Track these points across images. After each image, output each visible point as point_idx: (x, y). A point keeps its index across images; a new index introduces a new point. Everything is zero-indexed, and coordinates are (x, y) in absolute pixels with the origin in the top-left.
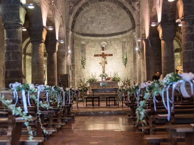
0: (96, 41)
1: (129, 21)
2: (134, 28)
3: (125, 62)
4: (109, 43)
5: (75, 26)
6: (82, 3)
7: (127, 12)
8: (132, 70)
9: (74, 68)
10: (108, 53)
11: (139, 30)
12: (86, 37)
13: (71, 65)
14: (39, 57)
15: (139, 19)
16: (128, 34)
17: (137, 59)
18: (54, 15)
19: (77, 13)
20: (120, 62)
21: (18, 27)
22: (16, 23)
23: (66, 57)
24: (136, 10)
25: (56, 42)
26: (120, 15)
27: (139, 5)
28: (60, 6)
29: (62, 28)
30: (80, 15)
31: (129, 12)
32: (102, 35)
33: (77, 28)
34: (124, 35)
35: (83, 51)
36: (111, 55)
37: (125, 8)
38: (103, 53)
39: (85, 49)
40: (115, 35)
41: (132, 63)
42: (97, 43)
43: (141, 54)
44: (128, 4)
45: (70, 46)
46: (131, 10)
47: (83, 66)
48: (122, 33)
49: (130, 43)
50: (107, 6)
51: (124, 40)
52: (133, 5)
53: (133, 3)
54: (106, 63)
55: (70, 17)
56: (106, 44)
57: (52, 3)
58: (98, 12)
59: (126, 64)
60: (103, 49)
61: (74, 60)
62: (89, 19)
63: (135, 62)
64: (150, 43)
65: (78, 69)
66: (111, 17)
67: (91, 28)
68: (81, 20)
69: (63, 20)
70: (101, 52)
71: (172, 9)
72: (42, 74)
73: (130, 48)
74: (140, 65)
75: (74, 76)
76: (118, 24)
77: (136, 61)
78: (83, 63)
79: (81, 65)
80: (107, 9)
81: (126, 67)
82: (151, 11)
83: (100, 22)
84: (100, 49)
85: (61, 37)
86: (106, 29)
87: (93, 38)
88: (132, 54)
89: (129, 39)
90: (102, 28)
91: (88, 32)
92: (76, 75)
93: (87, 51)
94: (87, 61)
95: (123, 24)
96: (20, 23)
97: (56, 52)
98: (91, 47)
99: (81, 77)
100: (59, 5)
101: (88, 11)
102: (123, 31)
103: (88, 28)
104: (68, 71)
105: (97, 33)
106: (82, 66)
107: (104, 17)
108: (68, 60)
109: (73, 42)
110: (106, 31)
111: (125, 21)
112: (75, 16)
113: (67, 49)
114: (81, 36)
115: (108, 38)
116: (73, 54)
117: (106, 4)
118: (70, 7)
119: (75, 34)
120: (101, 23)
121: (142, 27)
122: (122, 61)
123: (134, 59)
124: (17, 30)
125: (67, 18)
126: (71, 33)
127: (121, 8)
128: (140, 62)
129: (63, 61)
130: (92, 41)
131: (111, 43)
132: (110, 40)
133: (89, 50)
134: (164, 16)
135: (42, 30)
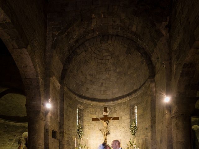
0: (96, 107)
2: (152, 76)
3: (135, 130)
4: (113, 110)
12: (85, 100)
13: (58, 131)
20: (126, 131)
31: (145, 54)
32: (104, 100)
34: (133, 95)
38: (105, 116)
39: (83, 114)
40: (121, 99)
42: (99, 110)
47: (80, 136)
51: (133, 103)
53: (157, 25)
58: (100, 67)
59: (136, 134)
60: (105, 109)
61: (63, 124)
62: (89, 78)
63: (153, 128)
67: (91, 90)
70: (102, 114)
74: (171, 130)
77: (155, 126)
78: (79, 131)
79: (76, 133)
83: (102, 83)
87: (93, 103)
90: (105, 92)
91: (88, 95)
93: (85, 117)
94: (85, 131)
95: (132, 81)
102: (132, 91)
104: (46, 138)
105: (99, 98)
106: (78, 135)
110: (109, 95)
114: (77, 97)
120: (104, 85)
122: (129, 130)
123: (152, 123)
128: (170, 124)
130: (92, 107)
131: (114, 109)
132: (114, 105)
133: (88, 117)
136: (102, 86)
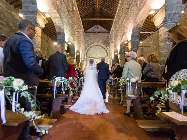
2: (108, 55)
15: (110, 52)
18: (80, 49)
25: (80, 59)
26: (103, 51)
27: (110, 48)
28: (82, 47)
30: (89, 51)
31: (106, 50)
33: (88, 55)
37: (105, 49)
44: (106, 47)
49: (106, 61)
57: (79, 45)
58: (95, 50)
62: (92, 52)
64: (114, 61)
66: (100, 52)
67: (93, 55)
68: (89, 52)
69: (83, 52)
71: (123, 48)
76: (102, 54)
80: (98, 49)
82: (115, 49)
85: (82, 58)
86: (98, 56)
91: (92, 57)
97: (80, 63)
101: (92, 49)
103: (92, 55)
109: (86, 60)
111: (104, 53)
112: (87, 51)
113: (84, 62)
114: (89, 58)
115: (98, 59)
116: (86, 64)
118: (86, 47)
121: (111, 55)
125: (85, 51)
126: (86, 57)
131: (99, 61)
134: (121, 50)
135: (75, 54)
136: (96, 54)
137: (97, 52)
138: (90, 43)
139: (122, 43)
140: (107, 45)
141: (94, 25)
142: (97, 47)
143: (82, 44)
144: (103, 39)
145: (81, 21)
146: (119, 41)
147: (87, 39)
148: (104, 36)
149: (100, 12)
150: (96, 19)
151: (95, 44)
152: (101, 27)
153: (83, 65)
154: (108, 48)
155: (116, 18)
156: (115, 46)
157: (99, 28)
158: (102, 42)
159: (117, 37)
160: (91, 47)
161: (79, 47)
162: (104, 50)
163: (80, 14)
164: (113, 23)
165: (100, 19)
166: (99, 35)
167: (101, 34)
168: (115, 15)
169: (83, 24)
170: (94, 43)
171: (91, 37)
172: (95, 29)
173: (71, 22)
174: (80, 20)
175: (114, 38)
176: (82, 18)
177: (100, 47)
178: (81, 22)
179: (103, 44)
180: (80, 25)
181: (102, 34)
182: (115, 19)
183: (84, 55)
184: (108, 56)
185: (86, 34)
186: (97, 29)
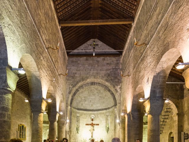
0: (87, 114)
1: (112, 100)
2: (115, 105)
3: (108, 130)
4: (96, 116)
5: (73, 103)
6: (78, 86)
7: (111, 94)
8: (112, 136)
9: (71, 133)
10: (96, 123)
11: (120, 107)
12: (81, 111)
13: (69, 131)
14: (38, 125)
15: (120, 98)
16: (110, 110)
17: (117, 129)
18: (55, 91)
19: (74, 93)
21: (5, 93)
22: (3, 89)
23: (65, 124)
24: (118, 92)
25: (57, 113)
26: (106, 96)
27: (120, 88)
28: (61, 86)
29: (63, 103)
30: (77, 95)
31: (112, 94)
33: (74, 104)
34: (108, 110)
35: (78, 121)
36: (98, 125)
37: (109, 91)
38: (92, 123)
39: (79, 119)
40: (101, 110)
41: (113, 131)
42: (88, 116)
43: (121, 125)
44: (112, 88)
45: (69, 117)
46: (114, 92)
47: (78, 132)
48: (106, 109)
49: (112, 117)
50: (96, 89)
51: (108, 114)
52: (116, 88)
53: (116, 87)
54: (94, 130)
55: (69, 96)
56: (94, 117)
57: (54, 80)
58: (90, 93)
59: (108, 132)
60: (92, 120)
61: (71, 127)
62: (83, 98)
63: (115, 131)
64: (132, 117)
65: (74, 134)
66: (98, 97)
67: (84, 105)
68: (77, 98)
69: (63, 97)
70: (91, 122)
71: (161, 85)
72: (40, 140)
73: (112, 120)
75: (71, 139)
76: (104, 102)
78: (77, 129)
79: (76, 130)
80: (96, 91)
81: (108, 134)
82: (135, 90)
83: (91, 101)
84: (90, 120)
85: (62, 110)
86: (94, 106)
87: (85, 112)
88: (114, 125)
89: (111, 113)
91: (82, 108)
92: (72, 138)
93: (80, 121)
94: (80, 128)
95: (107, 102)
96: (9, 89)
97: (56, 121)
98: (84, 118)
99: (75, 139)
100: (60, 84)
101: (82, 92)
102: (107, 107)
103: (82, 104)
104: (66, 135)
105: (89, 109)
107: (94, 98)
108: (66, 127)
109: (71, 114)
110: (94, 107)
111: (109, 100)
112: (73, 95)
113: (66, 119)
115: (96, 112)
116: (70, 123)
117: (96, 87)
118: (70, 88)
119: (72, 108)
120: (92, 102)
121: (123, 104)
122: (105, 129)
123: (114, 128)
124: (4, 96)
125: (67, 96)
126: (69, 107)
127: (107, 90)
128: (119, 131)
129: (63, 128)
130: (85, 114)
131: (98, 116)
132: (97, 114)
133: (82, 120)
134: (153, 92)
135: (42, 102)
136: (91, 102)
137: (93, 97)
138: (78, 79)
139: (159, 73)
140: (116, 82)
141: (88, 39)
142: (93, 86)
143: (62, 80)
144: (107, 70)
145: (59, 28)
146: (149, 69)
147: (73, 69)
148: (108, 64)
149: (100, 7)
150: (93, 22)
151: (89, 81)
152: (101, 43)
153: (63, 124)
154: (118, 88)
155: (139, 19)
156: (136, 83)
157: (97, 45)
158: (105, 75)
159: (142, 60)
160: (81, 87)
161: (55, 87)
162: (109, 94)
163: (56, 9)
164: (129, 31)
165: (101, 22)
166: (98, 61)
167: (102, 58)
168: (136, 10)
169: (63, 35)
170: (87, 78)
171: (80, 65)
172: (90, 47)
173: (30, 18)
174: (56, 24)
175: (132, 65)
176: (60, 21)
177: (100, 88)
178: (60, 30)
179: (107, 81)
180: (55, 34)
181: (104, 59)
182: (135, 22)
183: (67, 104)
184: (117, 106)
185: (71, 59)
186: (94, 48)
